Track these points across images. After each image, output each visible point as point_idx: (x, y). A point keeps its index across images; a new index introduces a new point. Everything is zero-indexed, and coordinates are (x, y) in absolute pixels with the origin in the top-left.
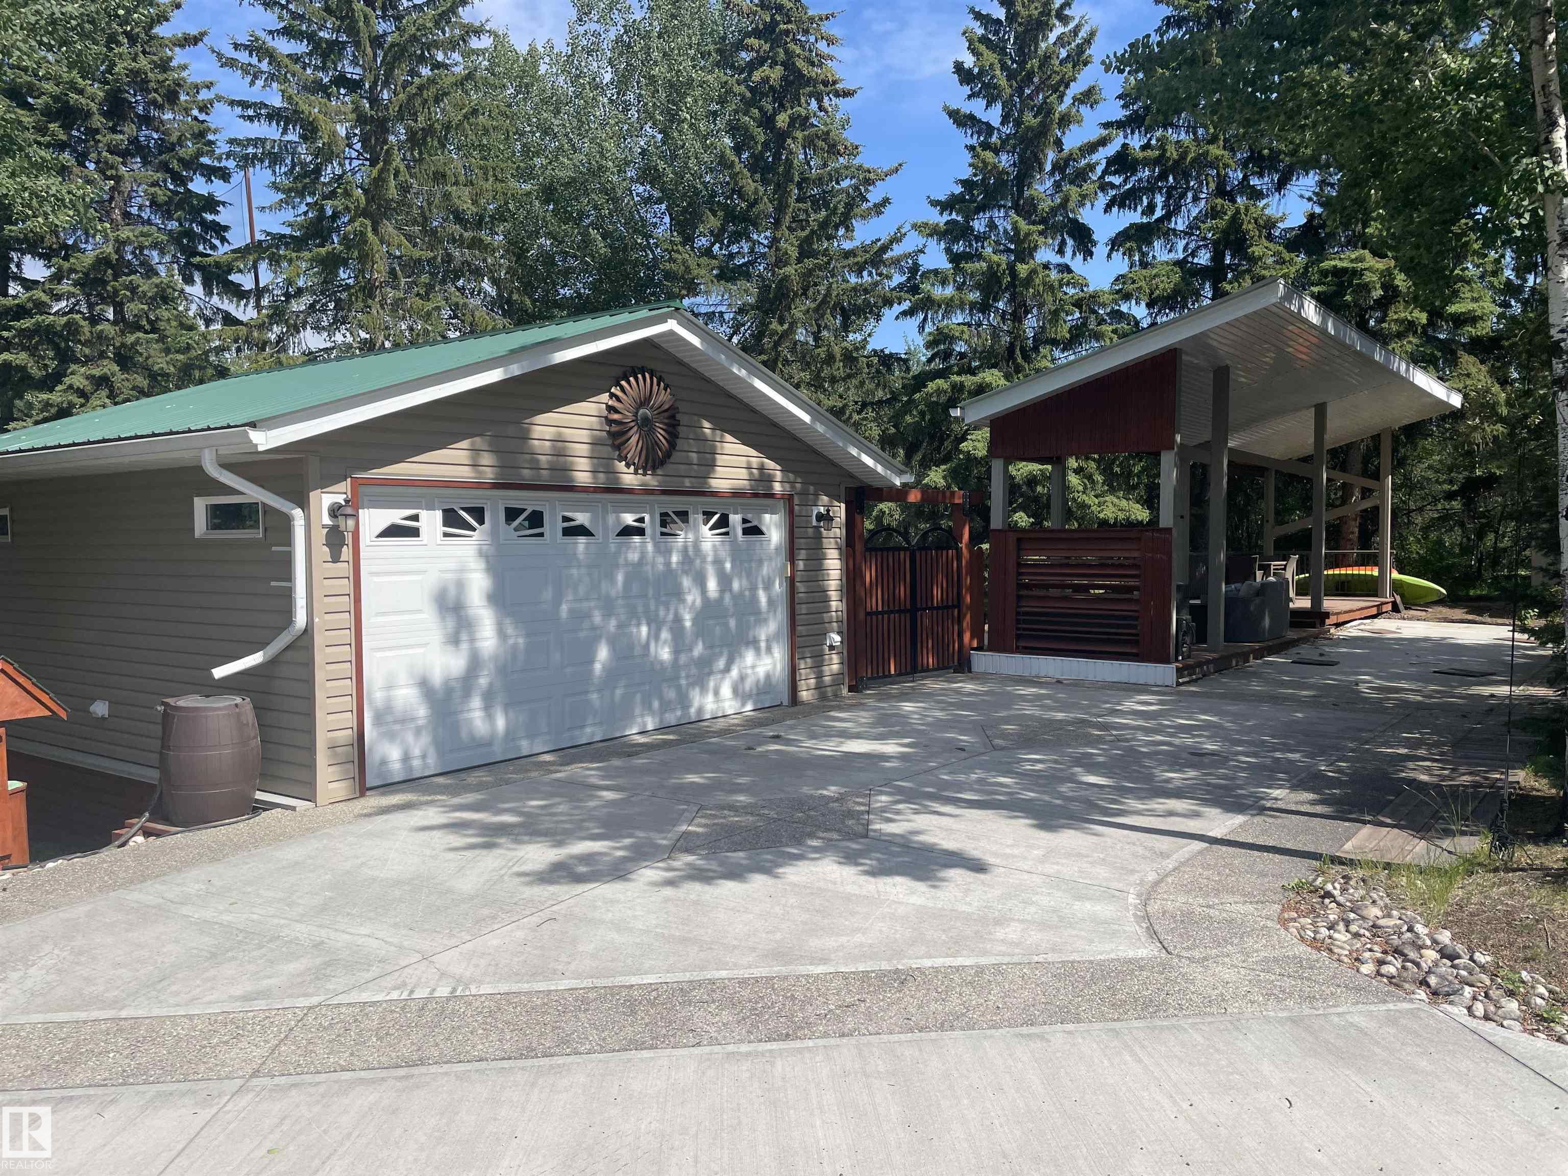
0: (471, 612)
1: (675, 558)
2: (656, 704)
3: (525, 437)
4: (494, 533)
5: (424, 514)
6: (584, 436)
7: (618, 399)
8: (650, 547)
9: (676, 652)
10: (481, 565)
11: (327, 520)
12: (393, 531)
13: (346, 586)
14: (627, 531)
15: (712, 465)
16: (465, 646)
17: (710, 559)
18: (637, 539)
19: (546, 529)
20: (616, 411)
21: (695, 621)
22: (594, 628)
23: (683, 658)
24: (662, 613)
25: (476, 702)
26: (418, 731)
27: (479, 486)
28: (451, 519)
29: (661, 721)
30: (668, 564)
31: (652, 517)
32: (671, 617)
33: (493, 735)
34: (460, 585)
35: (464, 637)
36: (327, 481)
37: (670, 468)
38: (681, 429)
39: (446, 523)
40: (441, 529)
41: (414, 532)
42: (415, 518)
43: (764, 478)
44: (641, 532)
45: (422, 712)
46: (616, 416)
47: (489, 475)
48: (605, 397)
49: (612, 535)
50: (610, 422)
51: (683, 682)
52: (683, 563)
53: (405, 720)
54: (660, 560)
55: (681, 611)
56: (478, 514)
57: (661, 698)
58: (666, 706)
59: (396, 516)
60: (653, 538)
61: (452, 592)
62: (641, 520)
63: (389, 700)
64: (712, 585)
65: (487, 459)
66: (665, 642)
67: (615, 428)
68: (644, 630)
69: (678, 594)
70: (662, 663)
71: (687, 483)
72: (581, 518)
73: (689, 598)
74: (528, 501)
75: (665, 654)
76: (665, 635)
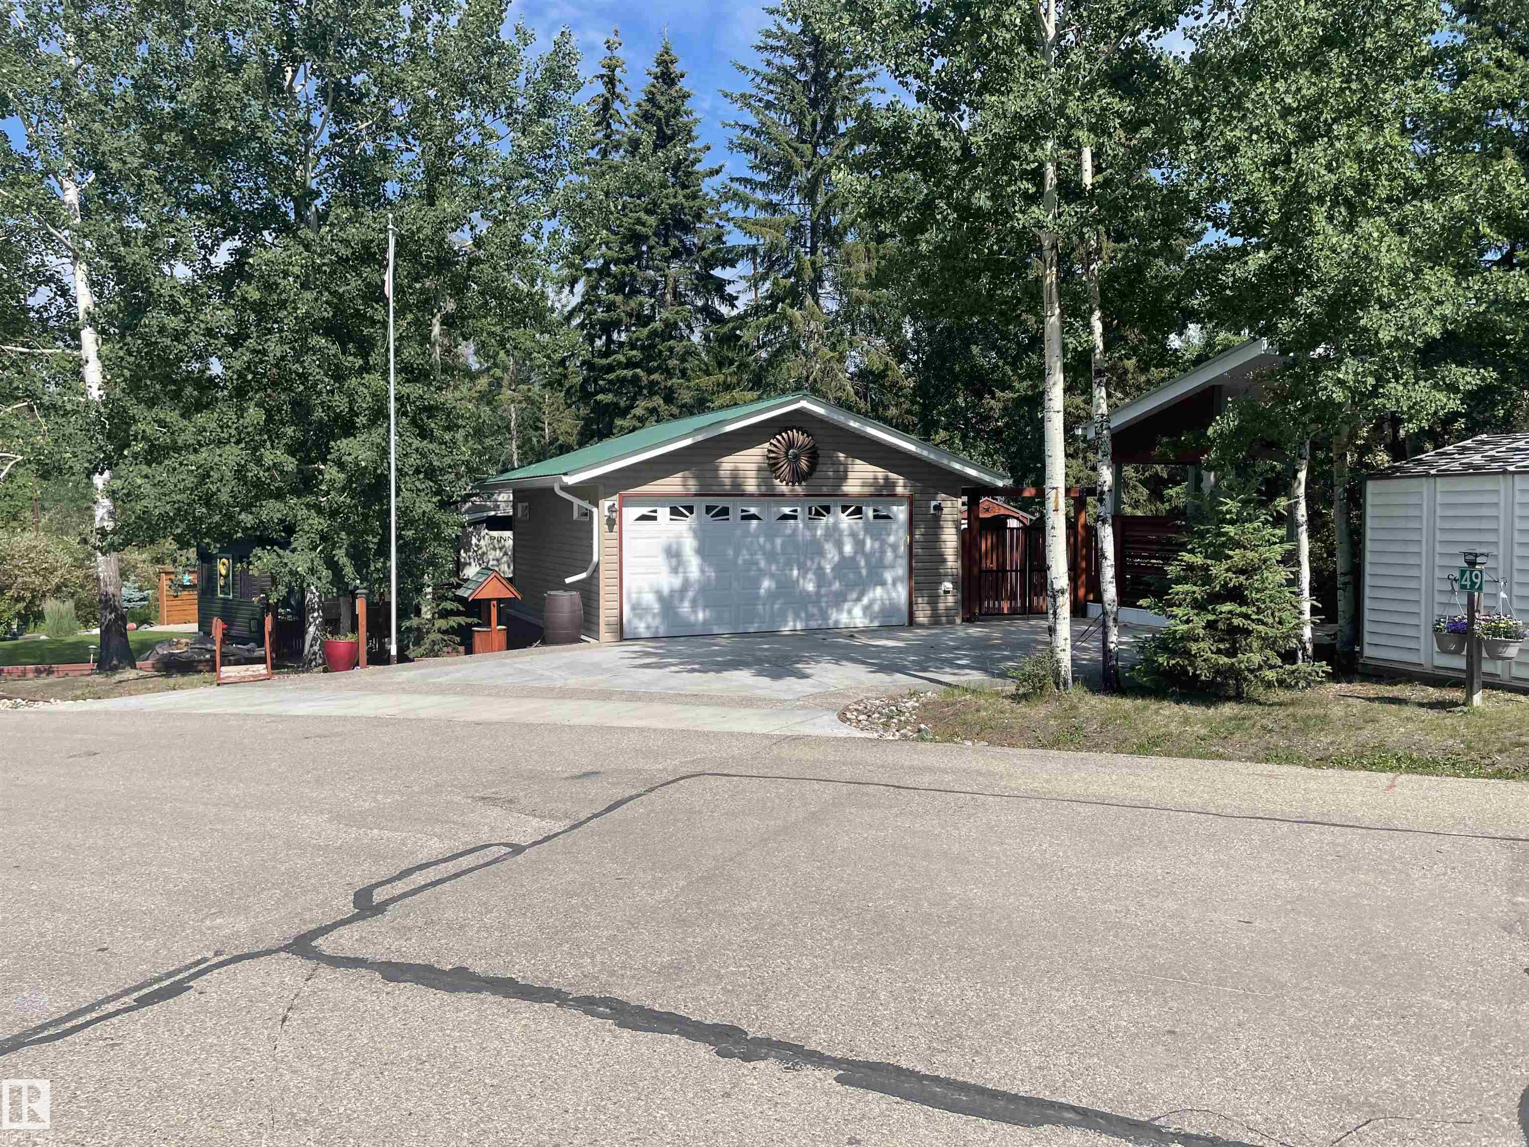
0: (685, 558)
1: (819, 532)
2: (803, 615)
3: (717, 469)
4: (699, 517)
5: (659, 510)
6: (753, 466)
7: (775, 446)
8: (801, 526)
9: (819, 586)
10: (691, 534)
11: (607, 513)
12: (643, 518)
13: (616, 543)
14: (785, 517)
15: (845, 478)
16: (681, 575)
17: (846, 533)
18: (792, 521)
19: (730, 516)
20: (773, 452)
21: (833, 569)
22: (760, 570)
23: (823, 591)
24: (809, 563)
25: (686, 604)
26: (654, 616)
27: (687, 495)
28: (675, 511)
29: (807, 625)
30: (815, 536)
31: (803, 510)
32: (815, 566)
33: (697, 620)
34: (679, 545)
35: (681, 570)
36: (607, 496)
37: (811, 481)
38: (821, 460)
39: (671, 514)
40: (669, 516)
41: (654, 518)
42: (655, 511)
43: (890, 484)
44: (795, 518)
45: (656, 607)
46: (772, 455)
47: (693, 489)
48: (767, 445)
49: (774, 519)
50: (769, 458)
51: (823, 604)
52: (826, 535)
53: (647, 610)
54: (808, 533)
55: (823, 563)
56: (690, 509)
57: (806, 612)
58: (810, 617)
59: (645, 511)
60: (803, 520)
61: (674, 546)
62: (796, 511)
63: (639, 599)
64: (848, 549)
65: (691, 482)
66: (810, 580)
67: (772, 461)
68: (795, 573)
69: (821, 553)
70: (808, 592)
71: (825, 490)
72: (753, 510)
73: (829, 556)
74: (721, 502)
75: (811, 587)
76: (810, 576)
